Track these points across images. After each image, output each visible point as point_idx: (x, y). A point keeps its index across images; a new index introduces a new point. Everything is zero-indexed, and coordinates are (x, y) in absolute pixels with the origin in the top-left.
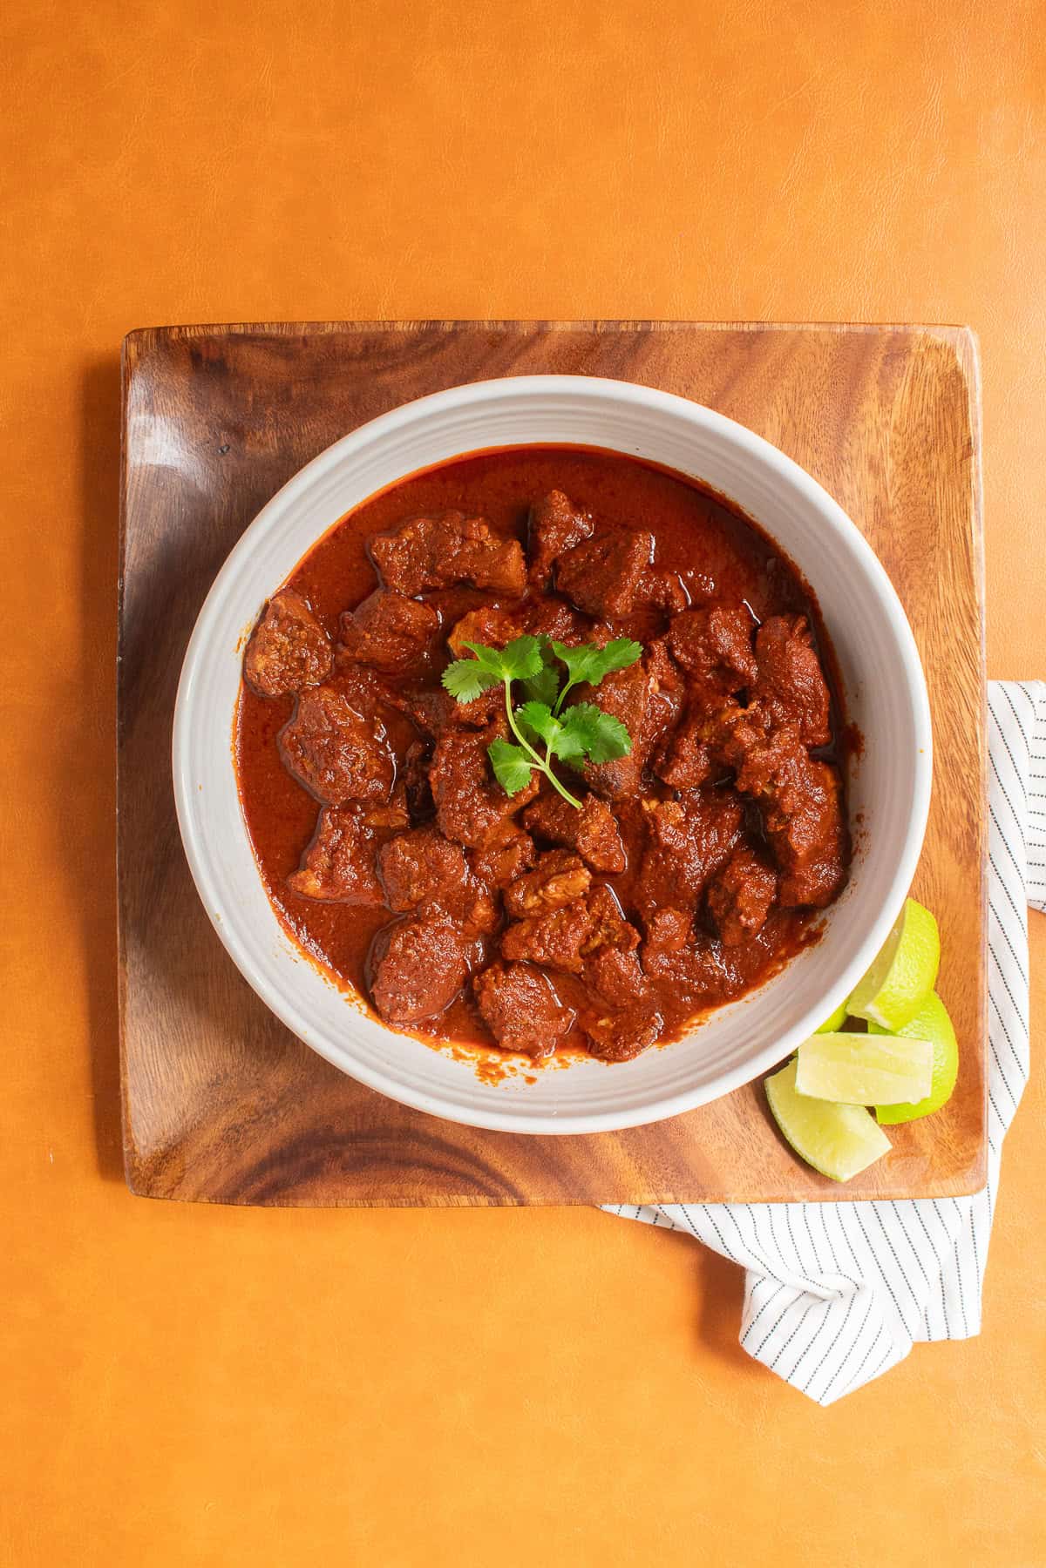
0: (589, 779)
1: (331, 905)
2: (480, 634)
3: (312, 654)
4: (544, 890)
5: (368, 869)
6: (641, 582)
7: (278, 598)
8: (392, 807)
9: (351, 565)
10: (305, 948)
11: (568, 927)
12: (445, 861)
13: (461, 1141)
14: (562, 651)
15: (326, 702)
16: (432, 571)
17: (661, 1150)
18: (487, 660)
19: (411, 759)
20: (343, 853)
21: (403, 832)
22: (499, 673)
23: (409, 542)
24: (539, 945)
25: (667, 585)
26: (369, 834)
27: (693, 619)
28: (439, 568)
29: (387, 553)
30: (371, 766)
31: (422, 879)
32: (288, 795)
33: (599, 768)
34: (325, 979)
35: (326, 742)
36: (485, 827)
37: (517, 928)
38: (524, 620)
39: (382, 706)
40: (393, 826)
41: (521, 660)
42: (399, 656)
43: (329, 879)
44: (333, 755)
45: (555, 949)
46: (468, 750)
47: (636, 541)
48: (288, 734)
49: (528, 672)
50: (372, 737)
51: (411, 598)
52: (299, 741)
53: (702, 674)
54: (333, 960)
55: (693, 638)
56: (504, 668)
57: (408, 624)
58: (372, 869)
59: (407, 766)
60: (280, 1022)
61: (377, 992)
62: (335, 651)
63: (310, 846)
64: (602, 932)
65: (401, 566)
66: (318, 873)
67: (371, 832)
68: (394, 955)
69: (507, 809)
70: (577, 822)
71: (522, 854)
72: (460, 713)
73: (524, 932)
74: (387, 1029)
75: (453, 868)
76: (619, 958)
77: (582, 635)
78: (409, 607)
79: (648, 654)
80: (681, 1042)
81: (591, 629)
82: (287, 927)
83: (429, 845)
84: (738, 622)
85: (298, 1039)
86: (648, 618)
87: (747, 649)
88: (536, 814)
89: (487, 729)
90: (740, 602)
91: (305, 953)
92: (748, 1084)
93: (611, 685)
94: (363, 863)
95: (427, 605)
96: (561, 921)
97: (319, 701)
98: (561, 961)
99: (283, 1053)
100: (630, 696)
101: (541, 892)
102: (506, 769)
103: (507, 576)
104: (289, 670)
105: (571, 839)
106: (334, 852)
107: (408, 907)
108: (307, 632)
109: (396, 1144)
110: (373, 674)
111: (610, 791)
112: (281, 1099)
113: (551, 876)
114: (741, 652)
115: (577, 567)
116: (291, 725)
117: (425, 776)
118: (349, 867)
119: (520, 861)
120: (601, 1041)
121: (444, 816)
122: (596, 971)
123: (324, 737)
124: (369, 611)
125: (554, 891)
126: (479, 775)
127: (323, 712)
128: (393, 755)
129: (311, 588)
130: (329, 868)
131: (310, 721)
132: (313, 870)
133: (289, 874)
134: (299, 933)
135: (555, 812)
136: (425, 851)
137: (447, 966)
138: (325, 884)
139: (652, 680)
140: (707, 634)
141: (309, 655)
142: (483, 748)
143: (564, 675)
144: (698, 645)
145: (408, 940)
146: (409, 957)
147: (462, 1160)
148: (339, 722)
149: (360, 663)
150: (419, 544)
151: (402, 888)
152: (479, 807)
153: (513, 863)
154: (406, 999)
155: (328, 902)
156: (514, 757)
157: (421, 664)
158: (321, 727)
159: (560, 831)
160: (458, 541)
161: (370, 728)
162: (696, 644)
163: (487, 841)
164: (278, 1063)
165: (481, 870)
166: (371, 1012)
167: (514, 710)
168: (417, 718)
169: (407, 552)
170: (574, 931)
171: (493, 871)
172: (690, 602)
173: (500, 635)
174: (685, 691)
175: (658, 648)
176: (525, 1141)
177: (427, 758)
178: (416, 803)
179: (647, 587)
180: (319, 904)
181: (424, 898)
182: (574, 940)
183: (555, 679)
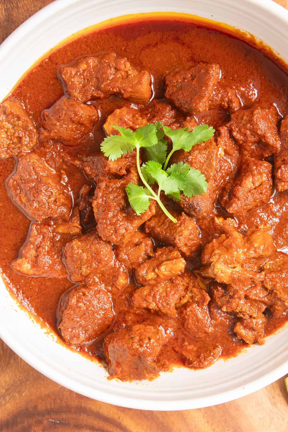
0: (184, 205)
1: (36, 278)
2: (122, 122)
3: (25, 134)
4: (159, 269)
5: (58, 258)
6: (214, 93)
7: (5, 102)
8: (71, 222)
9: (50, 82)
10: (21, 303)
11: (171, 292)
12: (102, 253)
13: (112, 414)
14: (169, 132)
15: (34, 162)
16: (98, 88)
17: (226, 419)
18: (126, 136)
19: (82, 195)
20: (43, 248)
21: (78, 236)
22: (133, 143)
23: (84, 71)
24: (153, 301)
25: (229, 95)
26: (58, 238)
27: (244, 115)
28: (103, 86)
29: (71, 77)
30: (60, 198)
31: (89, 262)
32: (12, 216)
33: (189, 199)
34: (33, 321)
35: (34, 185)
36: (124, 233)
37: (142, 290)
38: (146, 115)
39: (66, 165)
40: (72, 233)
41: (146, 137)
42: (76, 135)
43: (35, 263)
44: (38, 192)
45: (162, 304)
46: (115, 189)
47: (211, 69)
48: (11, 181)
49: (150, 144)
50: (60, 182)
51: (85, 103)
52: (18, 185)
53: (249, 146)
54: (37, 310)
55: (243, 125)
56: (136, 140)
57: (81, 117)
58: (60, 258)
59: (80, 199)
60: (7, 347)
61: (62, 328)
62: (39, 133)
63: (25, 244)
64: (189, 294)
65: (79, 84)
66: (29, 260)
67: (59, 237)
68: (71, 307)
69: (137, 223)
70: (176, 228)
71: (145, 248)
72: (110, 168)
73: (145, 293)
74: (69, 350)
75: (106, 257)
76: (198, 309)
77: (179, 122)
78: (81, 107)
79: (218, 134)
80: (238, 357)
81: (185, 119)
82: (11, 291)
83: (92, 243)
84: (270, 116)
85: (18, 356)
86: (218, 114)
87: (275, 131)
88: (152, 224)
89: (125, 177)
90: (271, 105)
91: (22, 306)
92: (275, 382)
93: (197, 152)
94: (55, 254)
95: (92, 107)
96: (167, 288)
97: (30, 161)
98: (164, 311)
99: (9, 363)
100: (207, 158)
101: (156, 270)
102: (135, 199)
103: (142, 91)
104: (12, 144)
105: (172, 238)
106: (38, 248)
107: (80, 279)
108: (23, 122)
109: (74, 416)
110: (60, 146)
111: (196, 212)
112: (7, 390)
113: (163, 262)
114: (272, 133)
115: (177, 85)
116: (13, 175)
117: (90, 204)
118: (47, 257)
119: (144, 252)
120: (190, 357)
121: (101, 227)
122: (184, 317)
123: (33, 182)
124: (58, 110)
125: (164, 270)
126: (121, 203)
127: (32, 168)
128: (71, 192)
129: (26, 96)
130: (35, 257)
131: (25, 173)
132: (26, 258)
133: (12, 260)
134: (18, 295)
135: (163, 223)
136: (90, 247)
137: (102, 312)
138: (33, 266)
139: (220, 149)
140: (252, 123)
141: (24, 135)
142: (123, 188)
143: (170, 145)
144: (247, 129)
145: (79, 297)
146: (80, 307)
147: (111, 425)
148: (41, 174)
149: (53, 139)
150: (90, 72)
151: (77, 268)
152: (121, 222)
153: (140, 253)
154: (79, 331)
155: (34, 276)
156: (139, 193)
157: (88, 140)
158: (30, 176)
159: (166, 233)
160: (113, 71)
161: (60, 177)
162: (246, 129)
163: (125, 241)
164: (6, 369)
165: (122, 258)
166: (59, 339)
167: (141, 165)
168: (85, 171)
169: (82, 77)
170: (174, 294)
171: (129, 258)
172: (242, 105)
173: (133, 123)
174: (239, 155)
175: (224, 130)
176: (147, 414)
177: (91, 193)
178: (85, 220)
179: (217, 96)
180: (30, 277)
181: (90, 274)
182: (173, 300)
183: (165, 148)
